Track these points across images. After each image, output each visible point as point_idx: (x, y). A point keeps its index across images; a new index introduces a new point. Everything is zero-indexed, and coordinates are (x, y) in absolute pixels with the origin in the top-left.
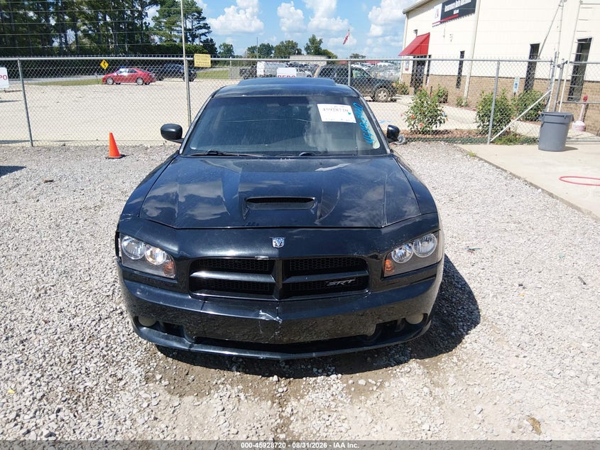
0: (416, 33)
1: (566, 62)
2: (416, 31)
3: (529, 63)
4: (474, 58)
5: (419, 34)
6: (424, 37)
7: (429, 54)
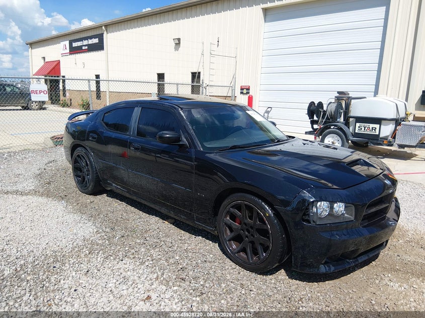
0: (44, 60)
1: (208, 86)
2: (44, 58)
3: (192, 86)
4: (110, 79)
5: (46, 61)
6: (56, 63)
7: (62, 74)
